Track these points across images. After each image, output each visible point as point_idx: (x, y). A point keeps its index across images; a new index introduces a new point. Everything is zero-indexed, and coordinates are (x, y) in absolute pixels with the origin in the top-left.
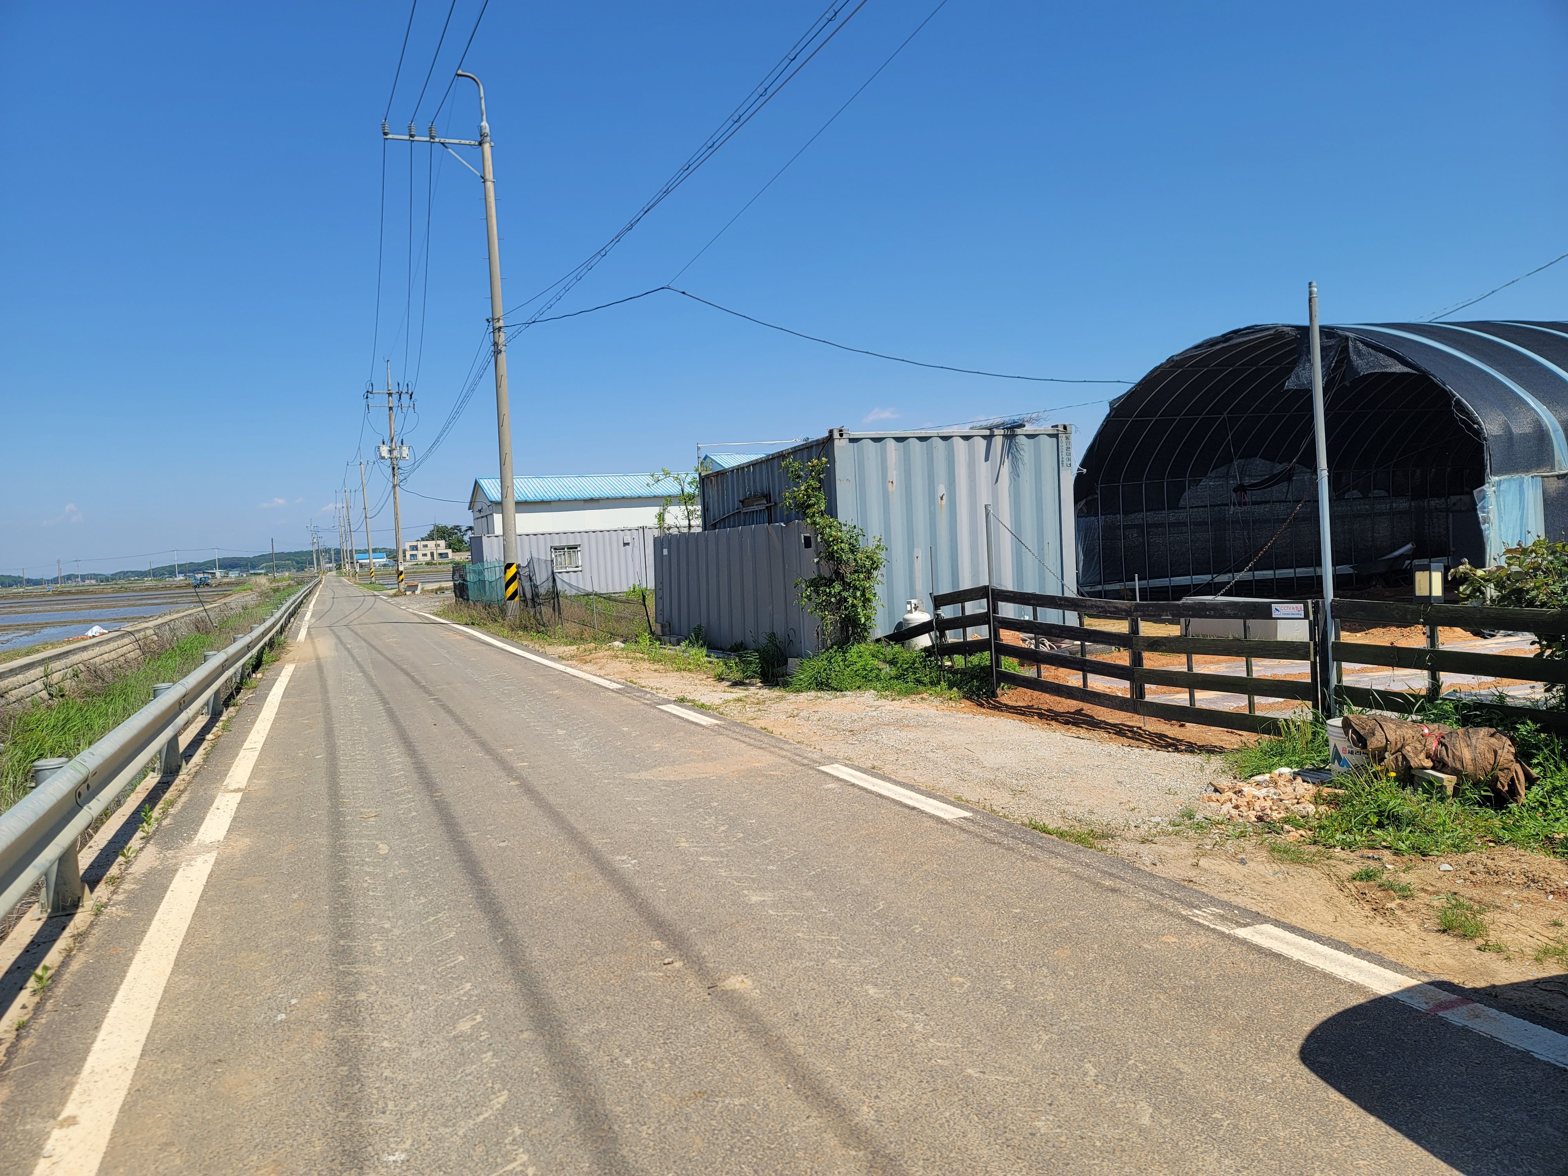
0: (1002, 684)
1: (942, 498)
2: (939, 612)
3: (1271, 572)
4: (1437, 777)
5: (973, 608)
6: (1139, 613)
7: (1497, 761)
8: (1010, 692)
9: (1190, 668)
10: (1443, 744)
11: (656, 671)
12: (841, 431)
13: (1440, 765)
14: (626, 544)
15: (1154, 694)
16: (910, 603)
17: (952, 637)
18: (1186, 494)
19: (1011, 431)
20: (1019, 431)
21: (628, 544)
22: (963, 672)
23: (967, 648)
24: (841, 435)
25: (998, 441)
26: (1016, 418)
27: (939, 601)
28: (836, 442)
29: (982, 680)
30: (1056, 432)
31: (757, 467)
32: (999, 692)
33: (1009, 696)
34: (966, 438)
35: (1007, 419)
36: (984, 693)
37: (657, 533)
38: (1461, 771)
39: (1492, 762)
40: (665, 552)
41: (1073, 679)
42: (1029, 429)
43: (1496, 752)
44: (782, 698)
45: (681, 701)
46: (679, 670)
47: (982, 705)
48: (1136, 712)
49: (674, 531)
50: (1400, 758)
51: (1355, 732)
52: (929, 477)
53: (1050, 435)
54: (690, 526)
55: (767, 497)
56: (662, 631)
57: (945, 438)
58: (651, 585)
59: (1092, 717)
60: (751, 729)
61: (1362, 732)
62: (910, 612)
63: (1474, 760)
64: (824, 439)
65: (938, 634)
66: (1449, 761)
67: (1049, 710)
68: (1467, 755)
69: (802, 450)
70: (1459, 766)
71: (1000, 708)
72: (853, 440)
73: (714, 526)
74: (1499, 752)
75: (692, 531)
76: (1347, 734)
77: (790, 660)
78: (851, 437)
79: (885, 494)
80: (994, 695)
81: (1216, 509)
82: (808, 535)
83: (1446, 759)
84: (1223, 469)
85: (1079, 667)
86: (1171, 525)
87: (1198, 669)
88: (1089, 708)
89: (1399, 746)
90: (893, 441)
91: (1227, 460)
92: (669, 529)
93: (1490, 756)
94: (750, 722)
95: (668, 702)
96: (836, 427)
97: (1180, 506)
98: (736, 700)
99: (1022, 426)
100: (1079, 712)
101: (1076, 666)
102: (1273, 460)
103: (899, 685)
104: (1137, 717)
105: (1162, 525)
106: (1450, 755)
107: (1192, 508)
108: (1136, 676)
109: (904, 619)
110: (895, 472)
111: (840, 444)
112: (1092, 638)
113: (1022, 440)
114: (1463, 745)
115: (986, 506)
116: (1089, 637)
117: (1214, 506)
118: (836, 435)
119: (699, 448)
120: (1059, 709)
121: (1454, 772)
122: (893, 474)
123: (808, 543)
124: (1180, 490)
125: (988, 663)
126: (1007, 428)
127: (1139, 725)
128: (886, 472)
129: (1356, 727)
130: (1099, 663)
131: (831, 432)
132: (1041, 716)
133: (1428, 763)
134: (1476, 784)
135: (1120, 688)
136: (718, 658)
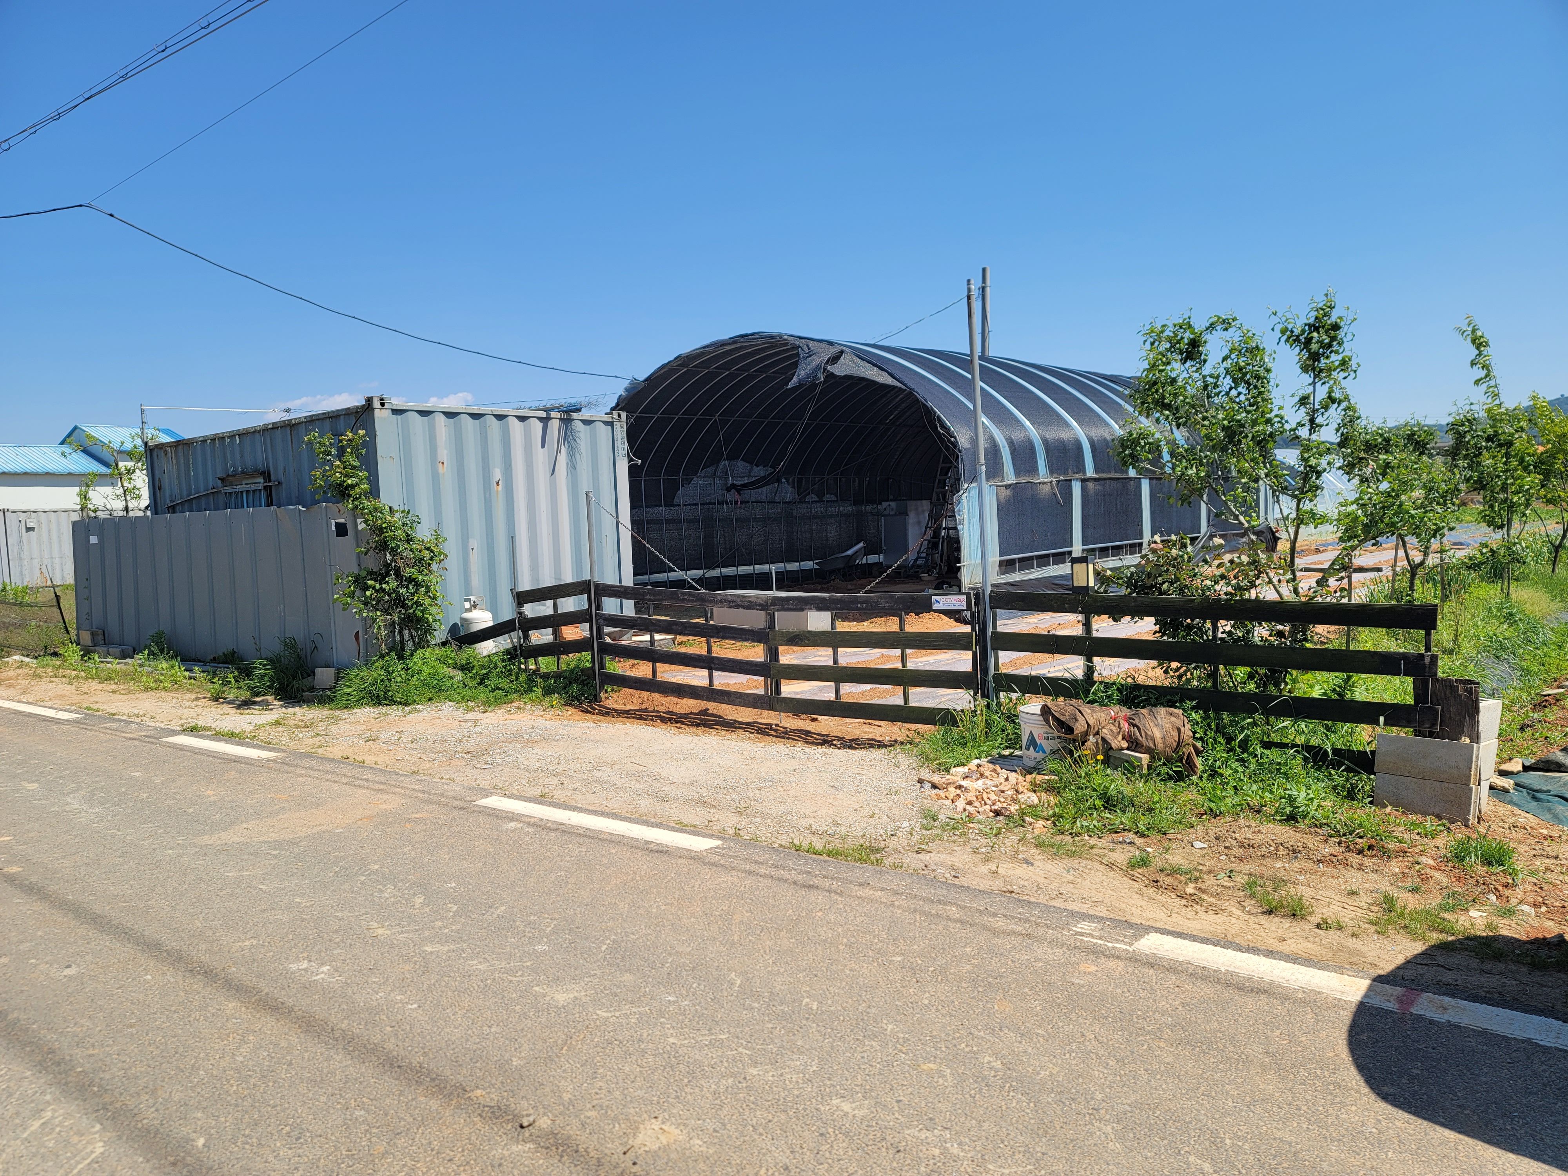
0: (606, 687)
1: (498, 484)
2: (523, 610)
3: (751, 567)
4: (1135, 757)
5: (569, 604)
6: (777, 607)
7: (1182, 737)
8: (615, 695)
9: (836, 661)
10: (1135, 726)
11: (114, 692)
12: (382, 399)
13: (1134, 745)
14: (29, 529)
15: (791, 689)
16: (469, 600)
17: (541, 637)
18: (680, 492)
19: (568, 414)
20: (575, 415)
21: (32, 529)
22: (558, 675)
23: (557, 648)
24: (383, 404)
25: (554, 425)
26: (573, 401)
27: (522, 598)
28: (378, 413)
29: (583, 683)
30: (611, 420)
31: (247, 439)
32: (603, 695)
33: (615, 699)
34: (522, 419)
35: (563, 402)
36: (586, 698)
37: (76, 517)
38: (1153, 750)
39: (1177, 739)
40: (94, 540)
41: (697, 677)
42: (585, 414)
43: (1179, 730)
44: (337, 719)
45: (193, 730)
46: (147, 689)
47: (587, 712)
48: (771, 708)
49: (102, 515)
50: (1100, 741)
51: (1056, 719)
52: (483, 459)
53: (604, 422)
54: (127, 509)
55: (266, 475)
56: (93, 640)
57: (500, 417)
58: (70, 579)
59: (720, 716)
60: (324, 759)
61: (1062, 718)
62: (470, 610)
63: (1163, 738)
64: (357, 407)
65: (521, 635)
66: (1143, 740)
67: (668, 713)
68: (1158, 734)
69: (323, 419)
70: (1152, 745)
71: (607, 712)
72: (396, 412)
73: (172, 509)
74: (1182, 729)
75: (131, 514)
76: (1047, 721)
77: (318, 671)
78: (394, 407)
79: (435, 477)
80: (596, 699)
81: (705, 507)
82: (343, 521)
83: (1139, 737)
84: (710, 470)
85: (704, 665)
86: (668, 521)
87: (843, 662)
88: (714, 707)
89: (1096, 729)
90: (442, 416)
91: (715, 461)
92: (95, 511)
93: (1175, 734)
94: (320, 751)
95: (174, 733)
96: (376, 394)
97: (675, 503)
98: (272, 724)
99: (579, 410)
100: (704, 712)
101: (702, 664)
102: (751, 463)
103: (483, 694)
104: (772, 713)
105: (658, 522)
106: (1143, 735)
107: (685, 505)
108: (773, 672)
109: (461, 619)
110: (445, 452)
111: (381, 415)
112: (721, 634)
113: (578, 426)
114: (1152, 724)
115: (587, 493)
116: (718, 633)
117: (704, 504)
118: (376, 404)
119: (142, 411)
120: (679, 710)
121: (1148, 751)
122: (444, 454)
123: (342, 530)
124: (672, 488)
125: (588, 665)
126: (563, 412)
127: (775, 722)
128: (436, 450)
129: (1055, 714)
130: (729, 660)
131: (369, 400)
132: (664, 720)
133: (1125, 744)
134: (1168, 760)
135: (754, 685)
136: (203, 672)
